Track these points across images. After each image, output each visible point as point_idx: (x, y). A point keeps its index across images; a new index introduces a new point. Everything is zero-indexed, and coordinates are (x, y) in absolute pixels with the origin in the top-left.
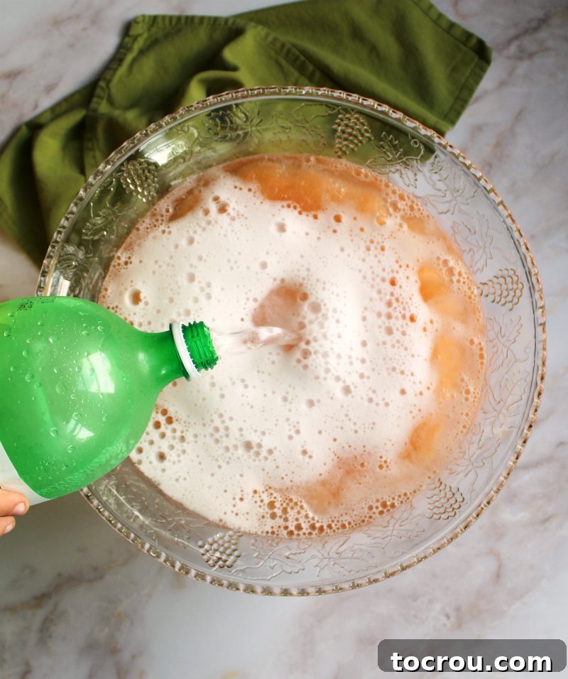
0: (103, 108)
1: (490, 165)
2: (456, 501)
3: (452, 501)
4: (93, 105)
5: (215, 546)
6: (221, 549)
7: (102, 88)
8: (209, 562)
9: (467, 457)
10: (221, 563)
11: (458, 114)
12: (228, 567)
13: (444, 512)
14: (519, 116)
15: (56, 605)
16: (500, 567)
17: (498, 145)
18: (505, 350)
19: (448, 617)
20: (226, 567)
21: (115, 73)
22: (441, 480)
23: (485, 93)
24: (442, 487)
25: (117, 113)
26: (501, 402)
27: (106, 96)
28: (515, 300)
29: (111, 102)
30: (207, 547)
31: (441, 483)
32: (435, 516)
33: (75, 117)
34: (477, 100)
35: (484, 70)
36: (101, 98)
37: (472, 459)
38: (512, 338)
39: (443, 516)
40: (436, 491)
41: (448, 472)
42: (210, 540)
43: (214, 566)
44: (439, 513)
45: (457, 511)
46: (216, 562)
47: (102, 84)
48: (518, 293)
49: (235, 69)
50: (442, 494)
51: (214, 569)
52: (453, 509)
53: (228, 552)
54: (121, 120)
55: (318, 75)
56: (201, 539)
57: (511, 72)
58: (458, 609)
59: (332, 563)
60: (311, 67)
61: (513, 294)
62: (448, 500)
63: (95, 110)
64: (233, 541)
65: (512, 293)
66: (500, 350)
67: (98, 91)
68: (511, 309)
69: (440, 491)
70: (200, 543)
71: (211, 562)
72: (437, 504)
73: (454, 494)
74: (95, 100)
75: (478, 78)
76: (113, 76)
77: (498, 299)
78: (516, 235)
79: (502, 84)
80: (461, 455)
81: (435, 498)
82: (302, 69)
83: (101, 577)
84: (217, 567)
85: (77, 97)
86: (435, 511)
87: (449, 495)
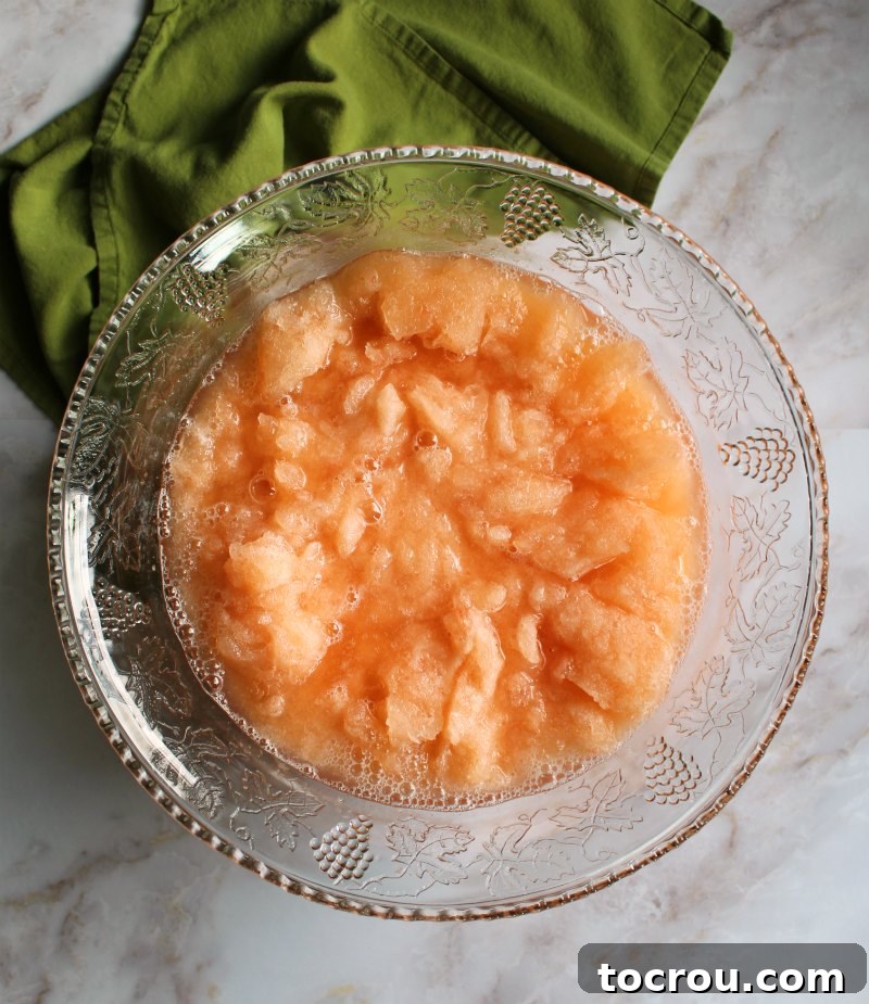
0: (119, 138)
1: (727, 222)
2: (690, 777)
3: (683, 776)
4: (101, 133)
5: (334, 846)
6: (344, 850)
7: (115, 104)
8: (329, 872)
9: (703, 707)
10: (345, 872)
11: (678, 140)
12: (356, 877)
13: (672, 793)
14: (773, 140)
15: (82, 896)
16: (733, 833)
17: (740, 189)
18: (763, 549)
19: (658, 905)
20: (353, 878)
21: (134, 79)
22: (666, 741)
23: (721, 103)
24: (667, 753)
25: (142, 147)
26: (757, 629)
27: (122, 119)
28: (781, 477)
29: (130, 126)
30: (323, 848)
31: (665, 746)
32: (658, 799)
33: (76, 152)
34: (706, 117)
35: (719, 69)
36: (116, 121)
37: (712, 713)
38: (774, 532)
39: (669, 798)
40: (658, 759)
41: (676, 728)
42: (326, 837)
43: (335, 877)
44: (665, 794)
45: (690, 791)
46: (339, 871)
47: (114, 96)
48: (786, 466)
49: (328, 77)
50: (668, 763)
51: (337, 881)
52: (685, 789)
53: (354, 854)
54: (149, 160)
55: (457, 78)
56: (314, 836)
57: (762, 70)
58: (673, 893)
59: (508, 868)
60: (446, 67)
61: (779, 467)
62: (677, 773)
63: (106, 142)
64: (360, 837)
65: (776, 466)
66: (754, 549)
67: (109, 109)
68: (775, 490)
69: (665, 758)
70: (313, 842)
71: (331, 872)
72: (659, 779)
73: (685, 766)
74: (104, 123)
75: (710, 82)
76: (131, 84)
77: (753, 471)
78: (787, 382)
79: (748, 89)
80: (695, 703)
81: (657, 769)
82: (431, 69)
83: (147, 856)
84: (340, 877)
85: (75, 118)
86: (658, 789)
87: (679, 766)
